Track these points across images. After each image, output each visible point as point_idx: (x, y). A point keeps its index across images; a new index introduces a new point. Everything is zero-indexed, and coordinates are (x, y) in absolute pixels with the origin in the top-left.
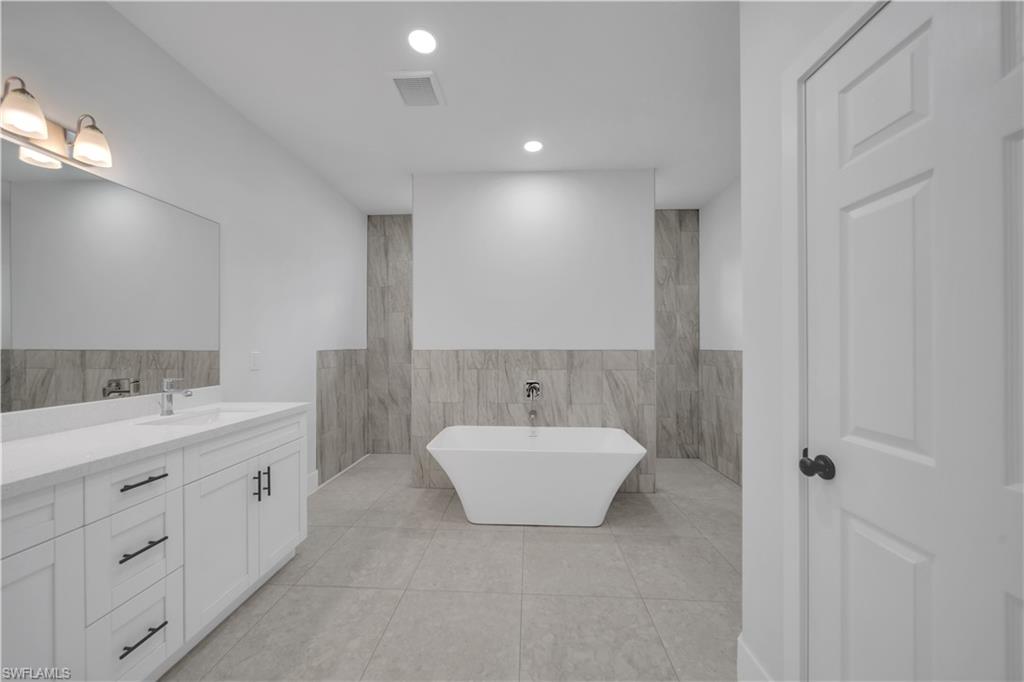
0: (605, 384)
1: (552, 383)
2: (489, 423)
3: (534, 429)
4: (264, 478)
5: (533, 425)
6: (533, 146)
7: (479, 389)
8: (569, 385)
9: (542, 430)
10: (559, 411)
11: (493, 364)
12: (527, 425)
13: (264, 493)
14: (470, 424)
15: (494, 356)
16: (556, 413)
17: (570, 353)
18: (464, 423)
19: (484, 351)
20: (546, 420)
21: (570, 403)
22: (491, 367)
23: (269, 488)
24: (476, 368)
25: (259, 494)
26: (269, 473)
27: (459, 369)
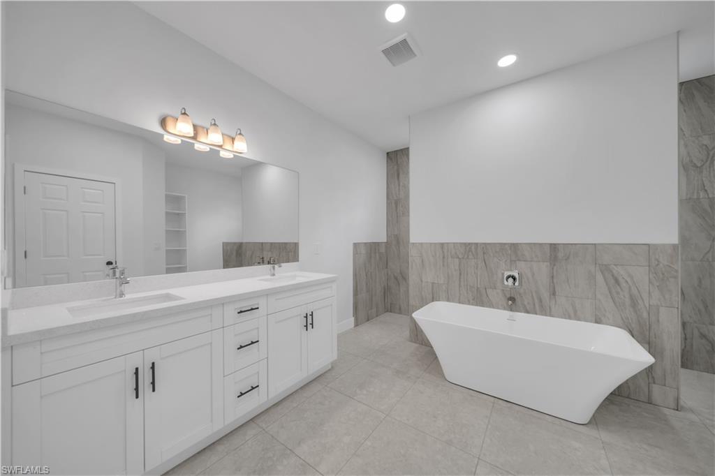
0: (600, 277)
1: (533, 275)
2: (469, 303)
3: (511, 313)
4: (309, 318)
5: (511, 310)
6: (507, 61)
7: (460, 274)
8: (553, 277)
9: (521, 316)
10: (541, 301)
11: (473, 255)
12: (505, 309)
13: (309, 326)
14: (453, 301)
15: (473, 247)
16: (536, 301)
17: (554, 247)
18: (448, 300)
19: (465, 244)
20: (525, 306)
21: (554, 294)
22: (471, 257)
23: (312, 324)
24: (458, 258)
25: (306, 326)
26: (312, 315)
27: (444, 257)
